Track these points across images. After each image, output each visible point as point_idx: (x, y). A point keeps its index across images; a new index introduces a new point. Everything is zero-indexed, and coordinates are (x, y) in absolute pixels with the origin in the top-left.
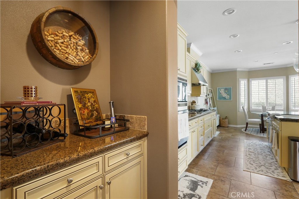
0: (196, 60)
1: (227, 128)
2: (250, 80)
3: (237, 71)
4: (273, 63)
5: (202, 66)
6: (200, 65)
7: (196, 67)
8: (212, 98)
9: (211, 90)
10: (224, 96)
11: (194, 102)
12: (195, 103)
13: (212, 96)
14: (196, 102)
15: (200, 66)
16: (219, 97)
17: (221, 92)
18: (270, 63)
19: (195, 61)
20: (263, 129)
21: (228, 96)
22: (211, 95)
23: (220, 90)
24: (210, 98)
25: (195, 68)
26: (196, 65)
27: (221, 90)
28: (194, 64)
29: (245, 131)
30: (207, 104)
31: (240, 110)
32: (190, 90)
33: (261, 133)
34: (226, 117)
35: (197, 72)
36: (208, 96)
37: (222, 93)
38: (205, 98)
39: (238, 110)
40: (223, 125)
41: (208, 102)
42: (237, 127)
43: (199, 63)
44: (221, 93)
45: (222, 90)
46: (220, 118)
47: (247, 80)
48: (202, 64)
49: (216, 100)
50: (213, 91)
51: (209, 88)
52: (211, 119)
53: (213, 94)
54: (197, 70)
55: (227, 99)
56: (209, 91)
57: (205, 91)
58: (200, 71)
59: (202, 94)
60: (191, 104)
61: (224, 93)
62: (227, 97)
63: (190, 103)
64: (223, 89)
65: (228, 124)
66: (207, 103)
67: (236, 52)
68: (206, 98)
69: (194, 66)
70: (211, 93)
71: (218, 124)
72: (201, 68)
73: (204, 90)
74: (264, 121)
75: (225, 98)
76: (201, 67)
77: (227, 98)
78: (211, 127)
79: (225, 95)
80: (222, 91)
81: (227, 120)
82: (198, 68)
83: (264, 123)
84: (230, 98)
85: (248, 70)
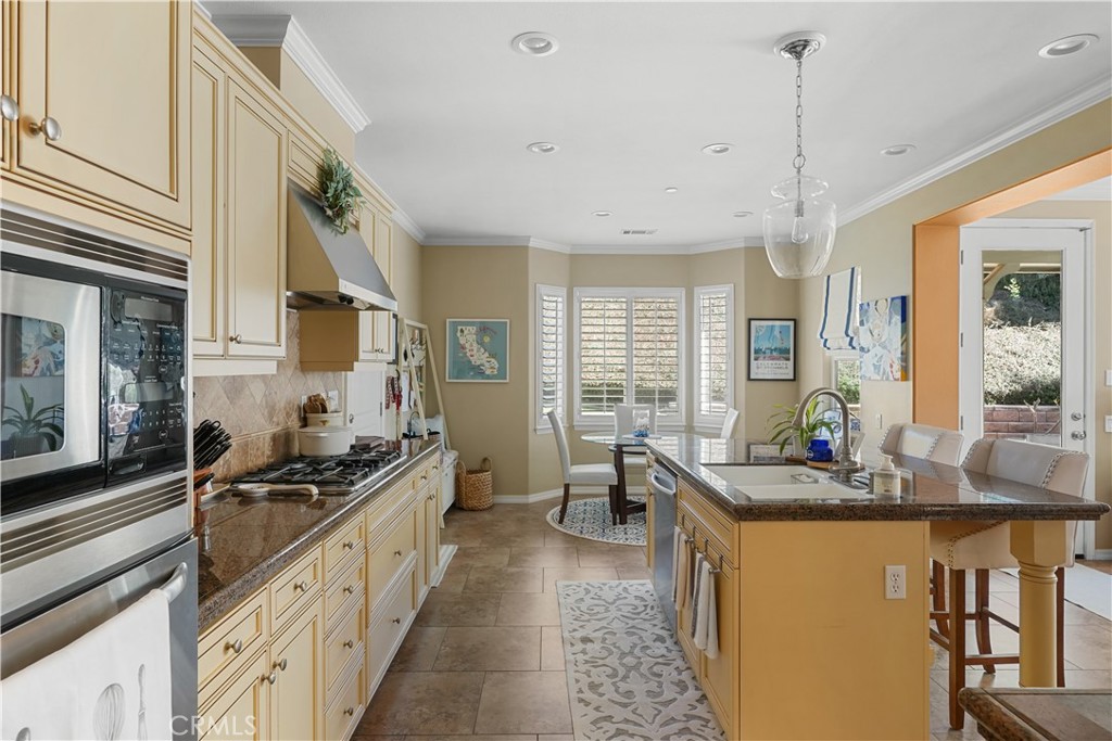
0: (325, 145)
1: (487, 516)
2: (577, 292)
3: (527, 247)
4: (650, 233)
5: (362, 192)
6: (354, 184)
7: (326, 193)
8: (424, 372)
9: (421, 330)
10: (475, 361)
11: (313, 409)
12: (324, 411)
13: (423, 363)
14: (331, 406)
15: (354, 189)
16: (454, 363)
17: (462, 342)
18: (644, 232)
19: (319, 152)
20: (622, 507)
21: (493, 360)
22: (420, 354)
23: (459, 334)
24: (414, 372)
25: (319, 198)
26: (326, 174)
27: (462, 331)
28: (314, 171)
29: (561, 522)
30: (399, 404)
31: (538, 427)
32: (274, 341)
33: (615, 524)
34: (485, 460)
35: (329, 221)
36: (403, 363)
37: (467, 346)
38: (384, 371)
39: (531, 428)
40: (473, 503)
41: (405, 394)
42: (527, 505)
43: (345, 166)
44: (463, 348)
45: (467, 330)
46: (458, 466)
47: (564, 291)
48: (361, 180)
49: (442, 379)
50: (426, 334)
51: (406, 321)
52: (414, 505)
53: (427, 349)
54: (329, 212)
55: (488, 377)
56: (407, 335)
57: (385, 341)
58: (350, 218)
59: (362, 356)
60: (295, 416)
61: (475, 344)
62: (490, 365)
63: (288, 415)
64: (473, 329)
65: (494, 493)
66: (397, 399)
67: (535, 149)
68: (395, 376)
69: (310, 180)
70: (421, 343)
71: (447, 499)
72: (358, 199)
73: (375, 334)
74: (626, 470)
75: (478, 371)
76: (358, 195)
77: (488, 372)
78: (414, 553)
79: (479, 357)
80: (469, 338)
81: (487, 476)
82: (336, 197)
83: (626, 476)
84: (502, 374)
85: (568, 251)
